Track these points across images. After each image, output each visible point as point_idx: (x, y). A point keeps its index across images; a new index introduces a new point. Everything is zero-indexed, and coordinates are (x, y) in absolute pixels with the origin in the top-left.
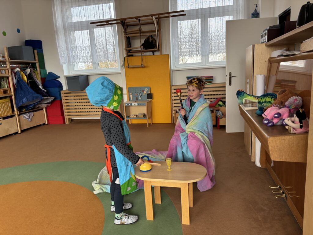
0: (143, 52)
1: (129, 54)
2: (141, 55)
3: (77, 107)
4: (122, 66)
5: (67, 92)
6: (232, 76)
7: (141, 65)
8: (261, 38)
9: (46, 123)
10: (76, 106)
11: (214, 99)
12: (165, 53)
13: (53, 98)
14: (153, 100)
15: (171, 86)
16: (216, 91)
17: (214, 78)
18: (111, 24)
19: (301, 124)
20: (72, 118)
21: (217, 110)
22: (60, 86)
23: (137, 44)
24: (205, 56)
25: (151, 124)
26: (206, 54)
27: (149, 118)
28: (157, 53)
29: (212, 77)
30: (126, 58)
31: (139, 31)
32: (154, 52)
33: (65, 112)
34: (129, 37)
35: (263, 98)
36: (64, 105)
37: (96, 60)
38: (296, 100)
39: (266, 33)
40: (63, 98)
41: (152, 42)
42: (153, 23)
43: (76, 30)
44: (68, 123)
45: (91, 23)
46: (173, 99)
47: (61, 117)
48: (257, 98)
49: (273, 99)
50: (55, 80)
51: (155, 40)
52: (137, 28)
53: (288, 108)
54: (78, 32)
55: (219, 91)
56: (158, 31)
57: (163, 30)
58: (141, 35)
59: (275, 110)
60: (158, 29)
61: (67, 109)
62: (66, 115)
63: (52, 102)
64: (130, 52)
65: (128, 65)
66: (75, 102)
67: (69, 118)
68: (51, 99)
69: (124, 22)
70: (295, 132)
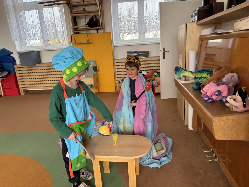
0: (88, 30)
1: (76, 32)
2: (86, 32)
3: (31, 80)
4: (70, 42)
5: (20, 67)
6: (165, 51)
7: (86, 41)
8: (191, 18)
9: (3, 95)
10: (29, 79)
11: (150, 71)
12: (107, 31)
13: (8, 72)
14: (99, 73)
15: (114, 60)
16: (152, 64)
17: (150, 53)
18: (58, 4)
19: (245, 104)
20: (27, 90)
21: (153, 80)
22: (14, 61)
23: (83, 23)
24: (142, 34)
25: (98, 93)
26: (143, 32)
27: (96, 88)
28: (100, 31)
29: (148, 51)
30: (73, 36)
31: (83, 11)
32: (98, 30)
33: (20, 85)
34: (74, 16)
35: (199, 74)
36: (18, 78)
37: (46, 38)
38: (233, 76)
39: (196, 13)
40: (17, 72)
41: (96, 21)
42: (96, 4)
43: (26, 10)
44: (23, 94)
45: (39, 3)
46: (116, 71)
47: (17, 89)
48: (194, 74)
49: (209, 75)
50: (9, 55)
51: (98, 19)
52: (82, 8)
53: (227, 85)
54: (27, 11)
55: (154, 63)
56: (101, 11)
57: (105, 11)
58: (85, 15)
59: (215, 87)
60: (101, 10)
61: (21, 82)
62: (21, 87)
63: (7, 76)
64: (76, 30)
65: (75, 42)
66: (29, 76)
67: (24, 90)
68: (6, 73)
69: (70, 3)
70: (236, 110)
